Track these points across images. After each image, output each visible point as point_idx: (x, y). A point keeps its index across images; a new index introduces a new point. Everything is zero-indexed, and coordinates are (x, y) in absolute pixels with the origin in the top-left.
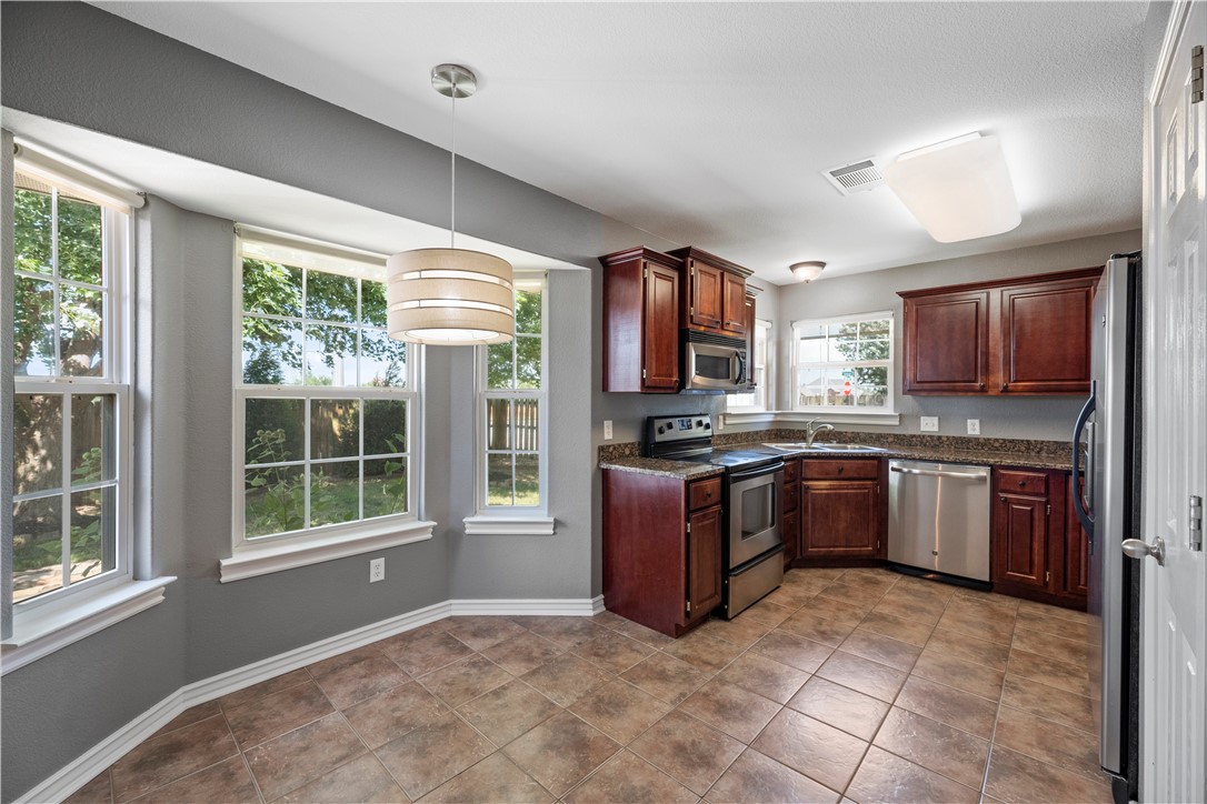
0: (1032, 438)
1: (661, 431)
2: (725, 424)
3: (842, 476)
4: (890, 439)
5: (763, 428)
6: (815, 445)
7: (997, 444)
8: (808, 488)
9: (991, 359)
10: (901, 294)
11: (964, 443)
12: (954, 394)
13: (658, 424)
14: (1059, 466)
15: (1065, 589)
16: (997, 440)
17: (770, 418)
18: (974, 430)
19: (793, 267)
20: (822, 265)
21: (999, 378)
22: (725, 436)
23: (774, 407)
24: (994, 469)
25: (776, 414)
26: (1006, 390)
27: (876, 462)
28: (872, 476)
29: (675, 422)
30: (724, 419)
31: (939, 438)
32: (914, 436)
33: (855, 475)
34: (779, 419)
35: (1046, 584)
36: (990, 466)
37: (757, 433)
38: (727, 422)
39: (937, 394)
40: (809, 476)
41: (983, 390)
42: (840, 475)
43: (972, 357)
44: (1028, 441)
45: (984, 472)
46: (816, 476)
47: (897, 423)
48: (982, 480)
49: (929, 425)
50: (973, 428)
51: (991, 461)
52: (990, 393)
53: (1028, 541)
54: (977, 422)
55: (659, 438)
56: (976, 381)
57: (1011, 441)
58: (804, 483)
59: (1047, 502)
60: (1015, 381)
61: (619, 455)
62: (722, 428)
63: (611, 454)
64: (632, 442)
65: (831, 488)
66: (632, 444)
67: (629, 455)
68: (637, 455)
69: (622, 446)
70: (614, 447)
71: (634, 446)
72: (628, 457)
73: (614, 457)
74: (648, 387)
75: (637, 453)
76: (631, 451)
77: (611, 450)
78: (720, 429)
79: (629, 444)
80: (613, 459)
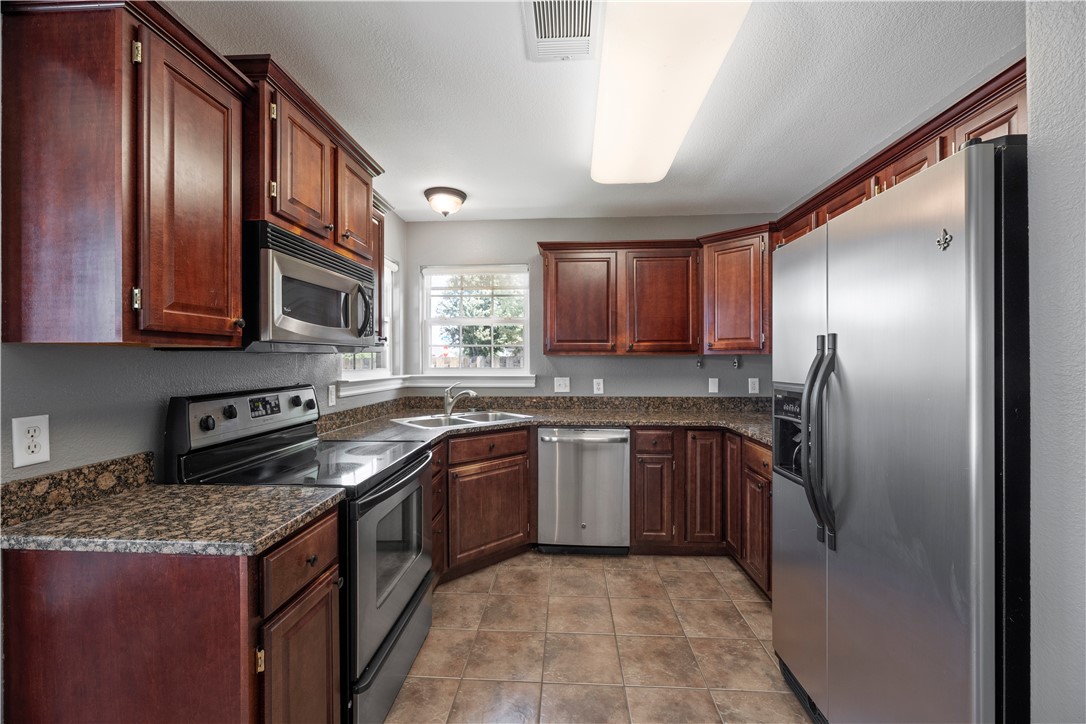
0: (642, 394)
1: (206, 425)
2: (338, 397)
3: (493, 454)
4: (527, 403)
5: (389, 397)
6: (455, 416)
7: (617, 403)
8: (456, 476)
9: (619, 319)
10: (541, 245)
11: (590, 403)
12: (588, 354)
13: (196, 413)
14: (681, 423)
15: (685, 539)
16: (617, 398)
17: (397, 385)
18: (599, 389)
19: (429, 193)
20: (462, 195)
21: (625, 339)
22: (337, 415)
23: (401, 371)
24: (633, 428)
25: (404, 379)
26: (631, 350)
27: (525, 432)
28: (521, 450)
29: (242, 405)
30: (338, 390)
31: (571, 399)
32: (548, 398)
33: (507, 452)
34: (407, 384)
35: (673, 536)
36: (628, 427)
37: (382, 405)
38: (342, 394)
39: (575, 354)
40: (457, 461)
41: (614, 349)
42: (491, 453)
43: (605, 317)
44: (640, 398)
45: (625, 433)
46: (464, 459)
47: (533, 385)
48: (624, 440)
49: (562, 386)
50: (598, 388)
51: (631, 422)
52: (619, 353)
53: (659, 499)
54: (601, 381)
55: (198, 440)
56: (607, 341)
57: (628, 398)
58: (452, 471)
59: (673, 459)
60: (639, 341)
61: (73, 497)
62: (334, 403)
63: (43, 498)
64: (124, 455)
65: (482, 471)
66: (123, 460)
67: (112, 490)
68: (140, 482)
69: (86, 471)
70: (55, 481)
71: (132, 463)
72: (111, 493)
73: (52, 507)
74: (149, 332)
75: (141, 478)
76: (119, 478)
77: (40, 489)
78: (330, 404)
79: (112, 463)
80: (50, 512)
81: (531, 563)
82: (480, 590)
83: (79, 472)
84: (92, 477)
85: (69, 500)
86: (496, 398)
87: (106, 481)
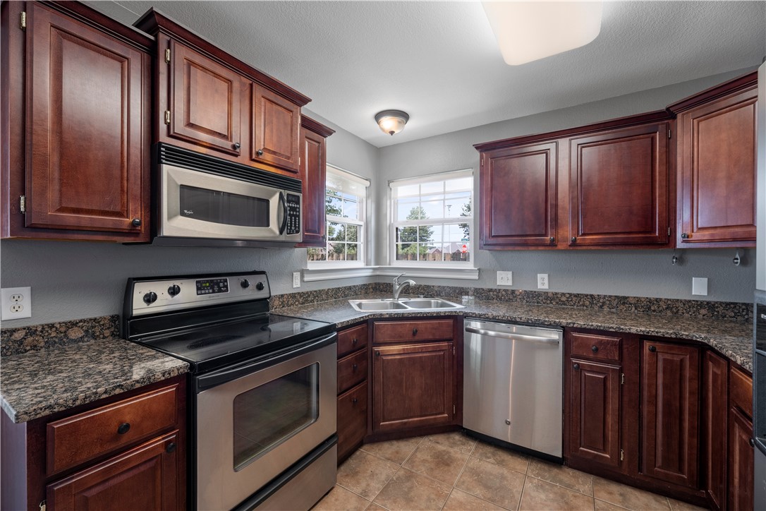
0: (595, 293)
1: (150, 298)
2: (302, 281)
3: (416, 338)
5: (359, 283)
6: (400, 302)
7: (564, 299)
8: (378, 354)
9: (560, 211)
10: (478, 147)
11: (534, 298)
12: (526, 248)
13: (143, 289)
14: (634, 330)
15: (640, 470)
16: (563, 294)
17: (368, 273)
18: (543, 284)
19: (378, 117)
21: (567, 232)
22: (301, 294)
23: (373, 262)
24: (566, 331)
25: (374, 269)
26: (574, 243)
27: (451, 321)
28: (448, 337)
30: (302, 276)
31: (513, 292)
32: (491, 290)
33: (431, 337)
34: (378, 273)
35: (620, 463)
36: (561, 327)
37: (350, 288)
38: (307, 278)
39: (510, 248)
40: (381, 340)
41: (553, 244)
42: (414, 337)
43: (543, 210)
44: (591, 296)
45: (556, 335)
46: (388, 340)
47: (477, 277)
48: (553, 343)
49: (504, 280)
50: (543, 283)
51: (564, 322)
52: (560, 247)
53: (602, 414)
54: (546, 276)
55: (140, 309)
56: (546, 235)
57: (577, 296)
58: (376, 349)
59: (621, 371)
60: (583, 235)
61: (46, 342)
62: (299, 286)
63: (21, 342)
64: (93, 316)
65: (404, 352)
66: (91, 319)
67: (81, 339)
68: (106, 335)
69: (58, 326)
70: (30, 331)
71: (99, 322)
72: (79, 341)
73: (28, 348)
74: (34, 228)
75: (107, 333)
76: (87, 331)
77: (18, 336)
78: (295, 286)
79: (81, 321)
80: (26, 351)
81: (453, 445)
82: (396, 459)
83: (52, 326)
84: (63, 329)
85: (42, 344)
86: (444, 287)
87: (75, 334)
